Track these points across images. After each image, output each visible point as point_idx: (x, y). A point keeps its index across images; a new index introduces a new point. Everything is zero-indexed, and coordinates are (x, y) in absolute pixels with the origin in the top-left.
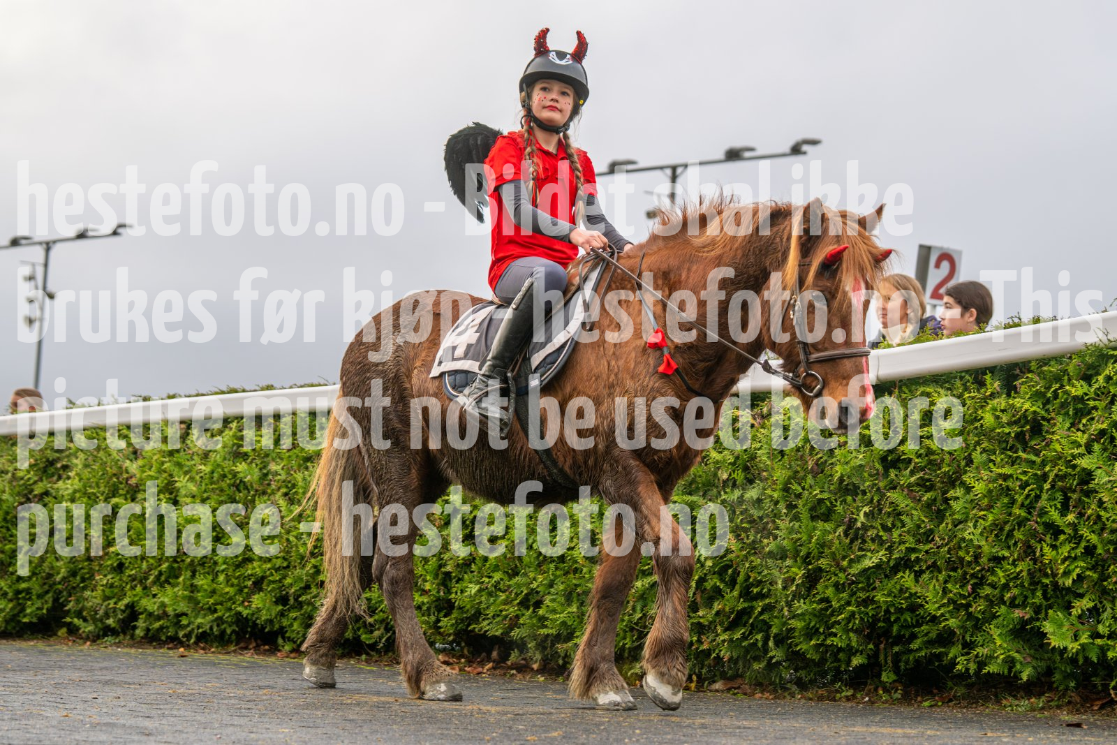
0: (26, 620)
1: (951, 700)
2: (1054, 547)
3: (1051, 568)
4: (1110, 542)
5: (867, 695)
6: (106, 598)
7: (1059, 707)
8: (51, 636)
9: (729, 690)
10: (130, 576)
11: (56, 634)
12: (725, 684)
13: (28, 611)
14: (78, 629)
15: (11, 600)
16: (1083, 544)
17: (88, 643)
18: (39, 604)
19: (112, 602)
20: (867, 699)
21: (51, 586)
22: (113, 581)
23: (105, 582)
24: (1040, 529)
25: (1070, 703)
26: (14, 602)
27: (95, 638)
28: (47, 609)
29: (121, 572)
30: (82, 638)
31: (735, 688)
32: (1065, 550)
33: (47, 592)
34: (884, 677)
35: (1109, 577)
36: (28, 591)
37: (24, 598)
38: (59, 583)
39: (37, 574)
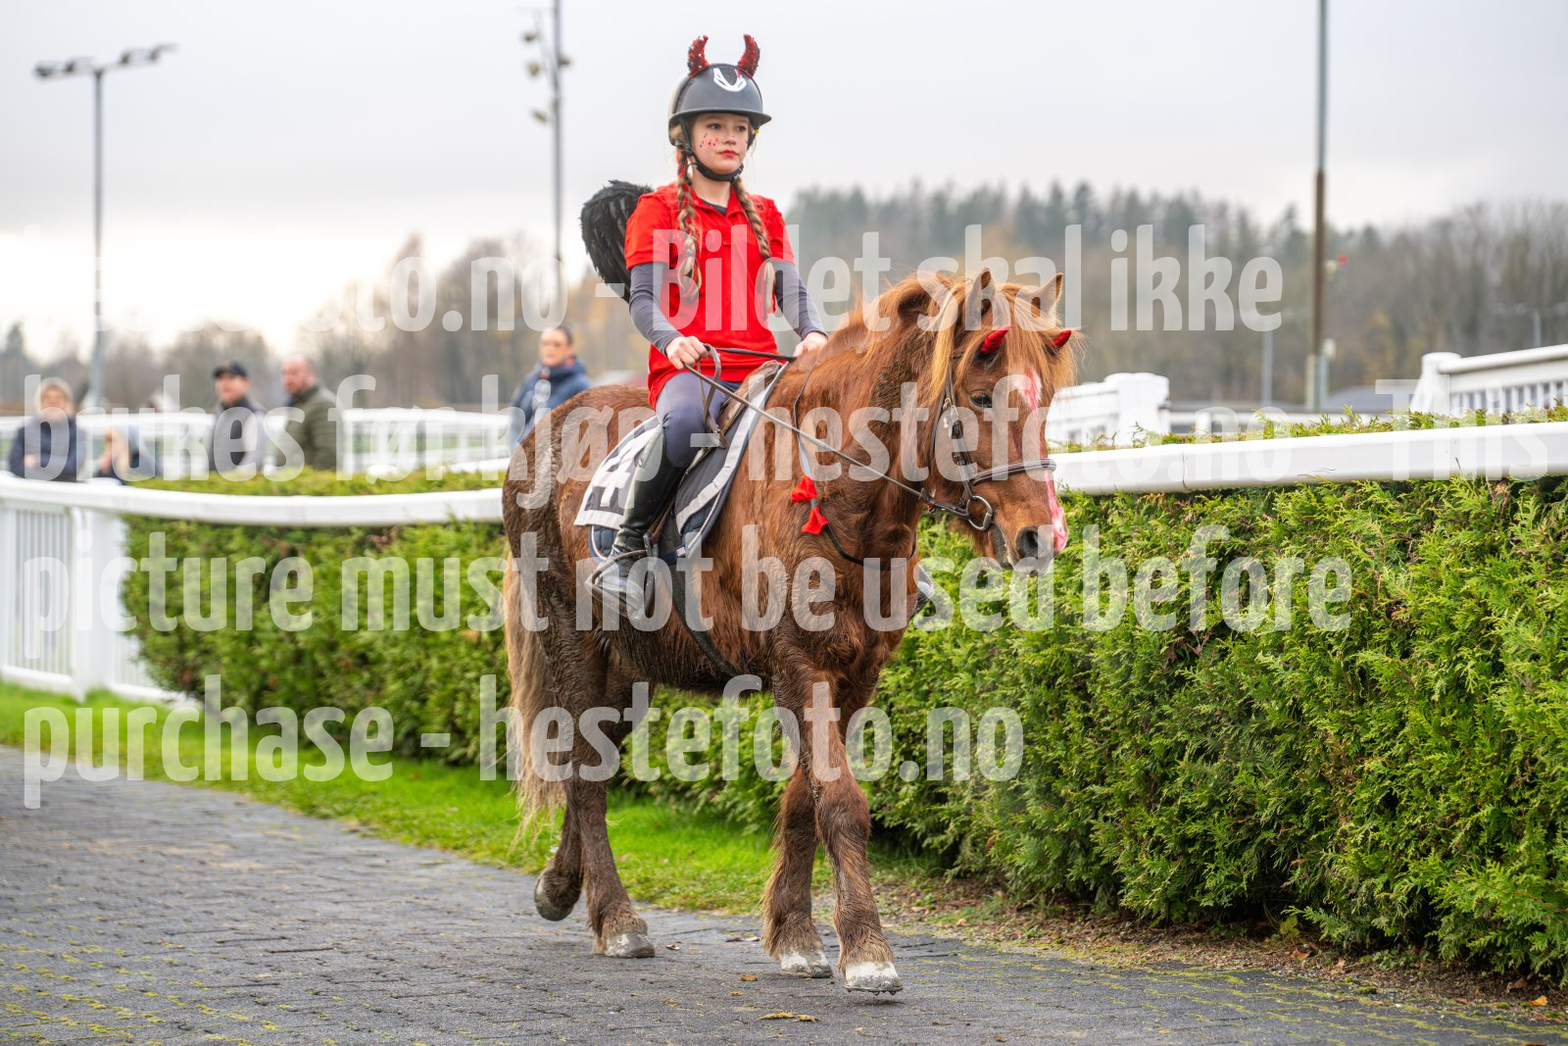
0: (1206, 902)
6: (1367, 873)
10: (1411, 827)
13: (1210, 884)
15: (1172, 858)
17: (1342, 962)
18: (1231, 870)
19: (1380, 881)
21: (1250, 832)
22: (1376, 835)
23: (1360, 837)
26: (1181, 861)
27: (1353, 950)
28: (1248, 880)
29: (1394, 817)
30: (1327, 948)
33: (1246, 843)
36: (1206, 839)
37: (1198, 854)
38: (1268, 826)
39: (1221, 805)
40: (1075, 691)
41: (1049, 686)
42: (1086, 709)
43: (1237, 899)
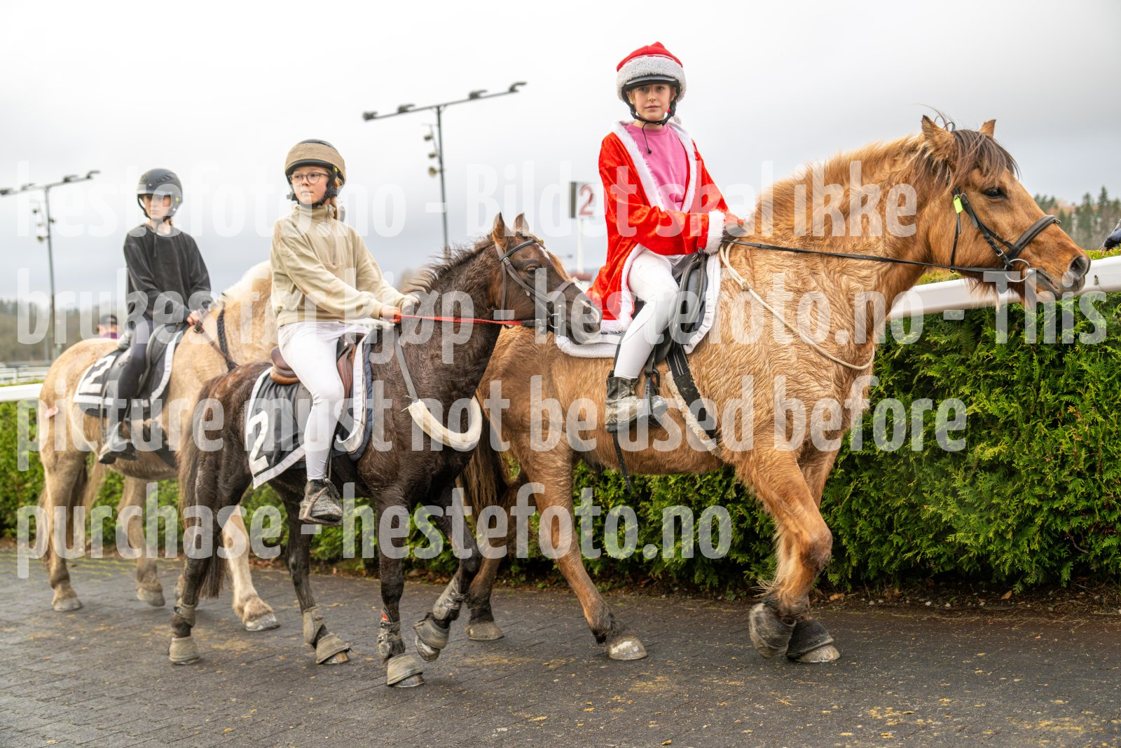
1: (555, 583)
2: (605, 490)
3: (605, 504)
4: (640, 486)
5: (505, 578)
7: (620, 587)
9: (421, 576)
12: (419, 572)
16: (623, 488)
20: (505, 581)
24: (596, 479)
25: (626, 584)
31: (425, 575)
32: (612, 493)
34: (513, 568)
35: (640, 508)
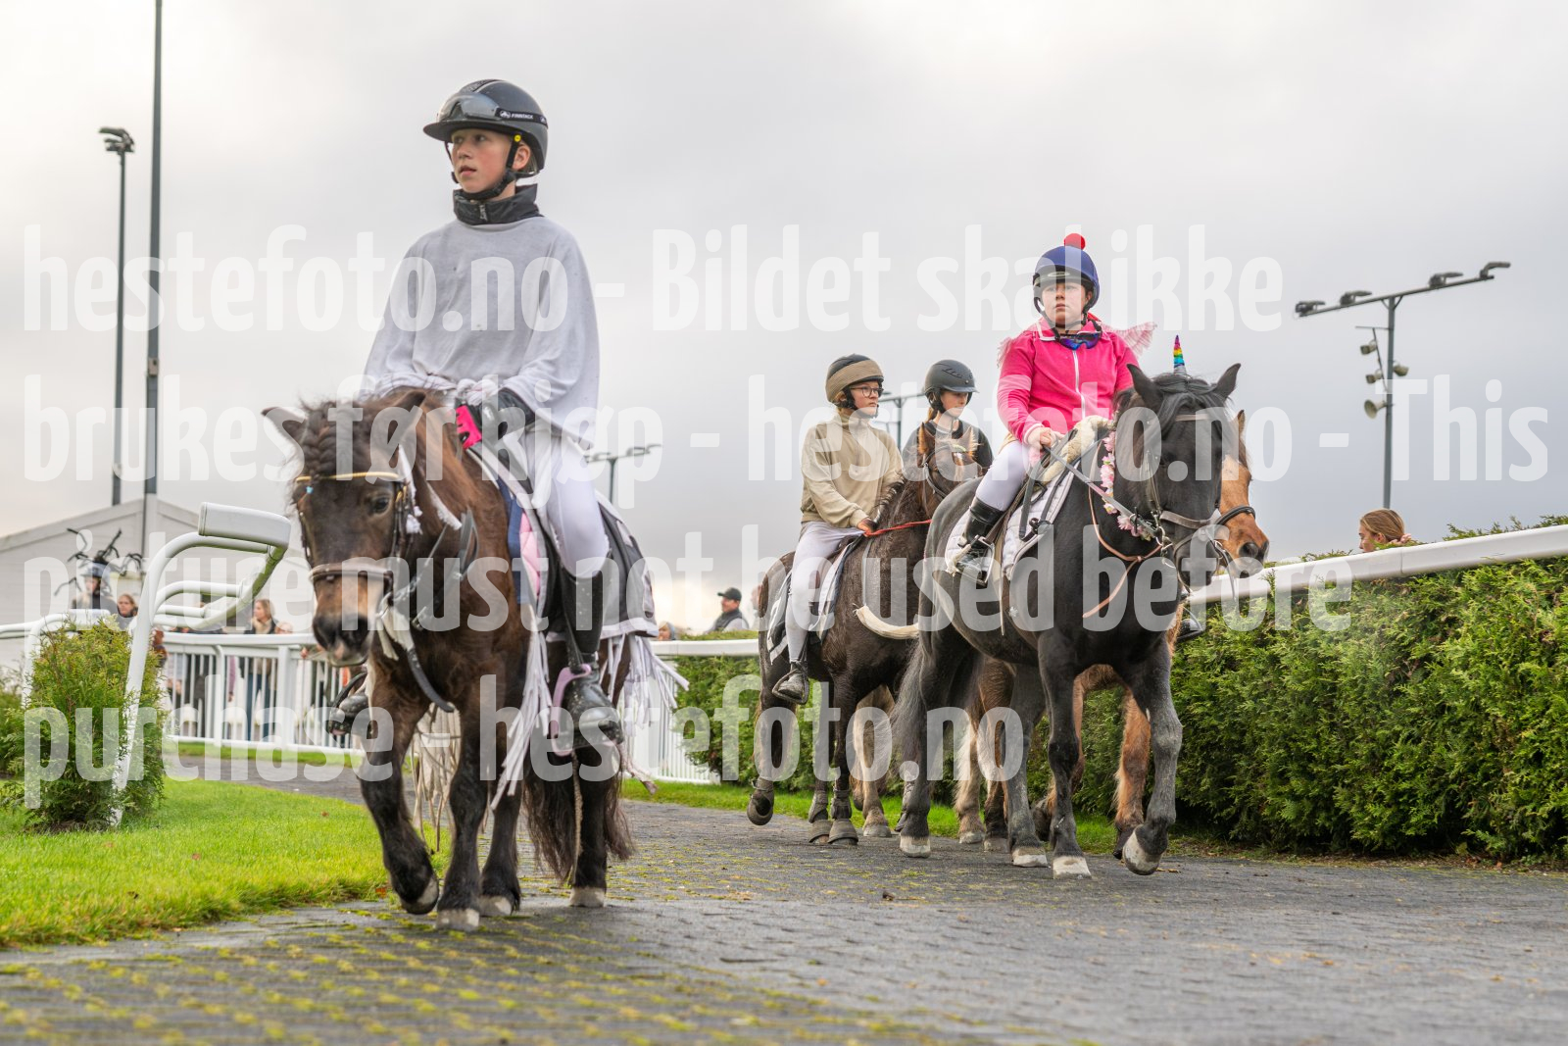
0: (1410, 832)
6: (1521, 803)
8: (1445, 854)
10: (1552, 771)
11: (1452, 852)
13: (1413, 820)
14: (1483, 844)
15: (1388, 806)
17: (1499, 864)
18: (1427, 811)
19: (1529, 807)
21: (1441, 786)
22: (1529, 778)
23: (1518, 780)
26: (1394, 808)
27: (1508, 857)
28: (1439, 817)
29: (1540, 766)
30: (1489, 858)
33: (1437, 794)
36: (1411, 792)
37: (1406, 802)
38: (1454, 782)
39: (1422, 770)
40: (1325, 706)
41: (1307, 704)
42: (1331, 717)
43: (1430, 830)
